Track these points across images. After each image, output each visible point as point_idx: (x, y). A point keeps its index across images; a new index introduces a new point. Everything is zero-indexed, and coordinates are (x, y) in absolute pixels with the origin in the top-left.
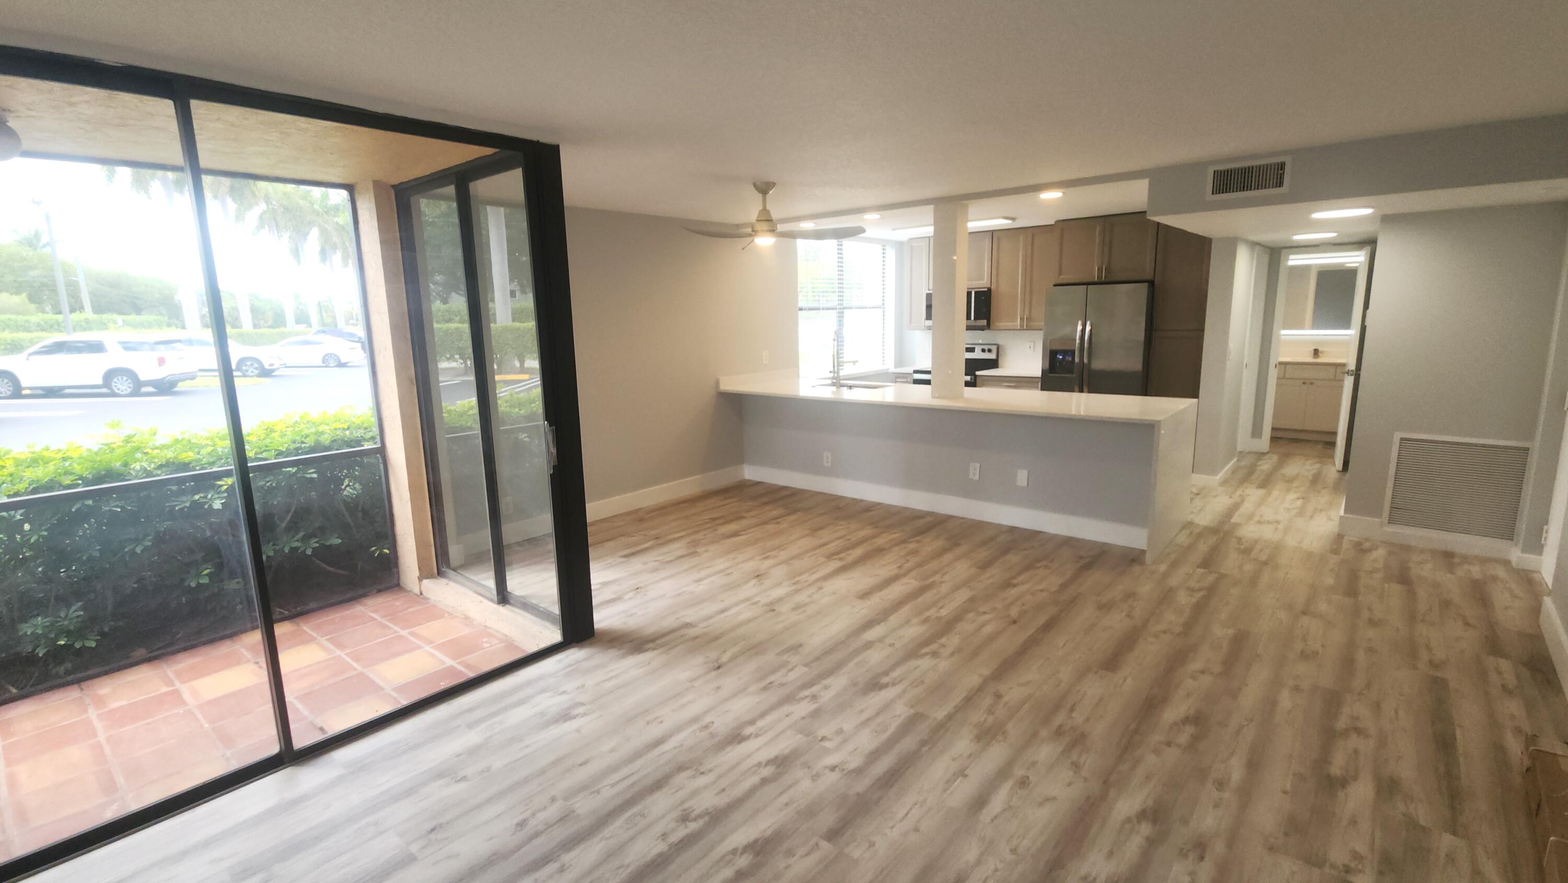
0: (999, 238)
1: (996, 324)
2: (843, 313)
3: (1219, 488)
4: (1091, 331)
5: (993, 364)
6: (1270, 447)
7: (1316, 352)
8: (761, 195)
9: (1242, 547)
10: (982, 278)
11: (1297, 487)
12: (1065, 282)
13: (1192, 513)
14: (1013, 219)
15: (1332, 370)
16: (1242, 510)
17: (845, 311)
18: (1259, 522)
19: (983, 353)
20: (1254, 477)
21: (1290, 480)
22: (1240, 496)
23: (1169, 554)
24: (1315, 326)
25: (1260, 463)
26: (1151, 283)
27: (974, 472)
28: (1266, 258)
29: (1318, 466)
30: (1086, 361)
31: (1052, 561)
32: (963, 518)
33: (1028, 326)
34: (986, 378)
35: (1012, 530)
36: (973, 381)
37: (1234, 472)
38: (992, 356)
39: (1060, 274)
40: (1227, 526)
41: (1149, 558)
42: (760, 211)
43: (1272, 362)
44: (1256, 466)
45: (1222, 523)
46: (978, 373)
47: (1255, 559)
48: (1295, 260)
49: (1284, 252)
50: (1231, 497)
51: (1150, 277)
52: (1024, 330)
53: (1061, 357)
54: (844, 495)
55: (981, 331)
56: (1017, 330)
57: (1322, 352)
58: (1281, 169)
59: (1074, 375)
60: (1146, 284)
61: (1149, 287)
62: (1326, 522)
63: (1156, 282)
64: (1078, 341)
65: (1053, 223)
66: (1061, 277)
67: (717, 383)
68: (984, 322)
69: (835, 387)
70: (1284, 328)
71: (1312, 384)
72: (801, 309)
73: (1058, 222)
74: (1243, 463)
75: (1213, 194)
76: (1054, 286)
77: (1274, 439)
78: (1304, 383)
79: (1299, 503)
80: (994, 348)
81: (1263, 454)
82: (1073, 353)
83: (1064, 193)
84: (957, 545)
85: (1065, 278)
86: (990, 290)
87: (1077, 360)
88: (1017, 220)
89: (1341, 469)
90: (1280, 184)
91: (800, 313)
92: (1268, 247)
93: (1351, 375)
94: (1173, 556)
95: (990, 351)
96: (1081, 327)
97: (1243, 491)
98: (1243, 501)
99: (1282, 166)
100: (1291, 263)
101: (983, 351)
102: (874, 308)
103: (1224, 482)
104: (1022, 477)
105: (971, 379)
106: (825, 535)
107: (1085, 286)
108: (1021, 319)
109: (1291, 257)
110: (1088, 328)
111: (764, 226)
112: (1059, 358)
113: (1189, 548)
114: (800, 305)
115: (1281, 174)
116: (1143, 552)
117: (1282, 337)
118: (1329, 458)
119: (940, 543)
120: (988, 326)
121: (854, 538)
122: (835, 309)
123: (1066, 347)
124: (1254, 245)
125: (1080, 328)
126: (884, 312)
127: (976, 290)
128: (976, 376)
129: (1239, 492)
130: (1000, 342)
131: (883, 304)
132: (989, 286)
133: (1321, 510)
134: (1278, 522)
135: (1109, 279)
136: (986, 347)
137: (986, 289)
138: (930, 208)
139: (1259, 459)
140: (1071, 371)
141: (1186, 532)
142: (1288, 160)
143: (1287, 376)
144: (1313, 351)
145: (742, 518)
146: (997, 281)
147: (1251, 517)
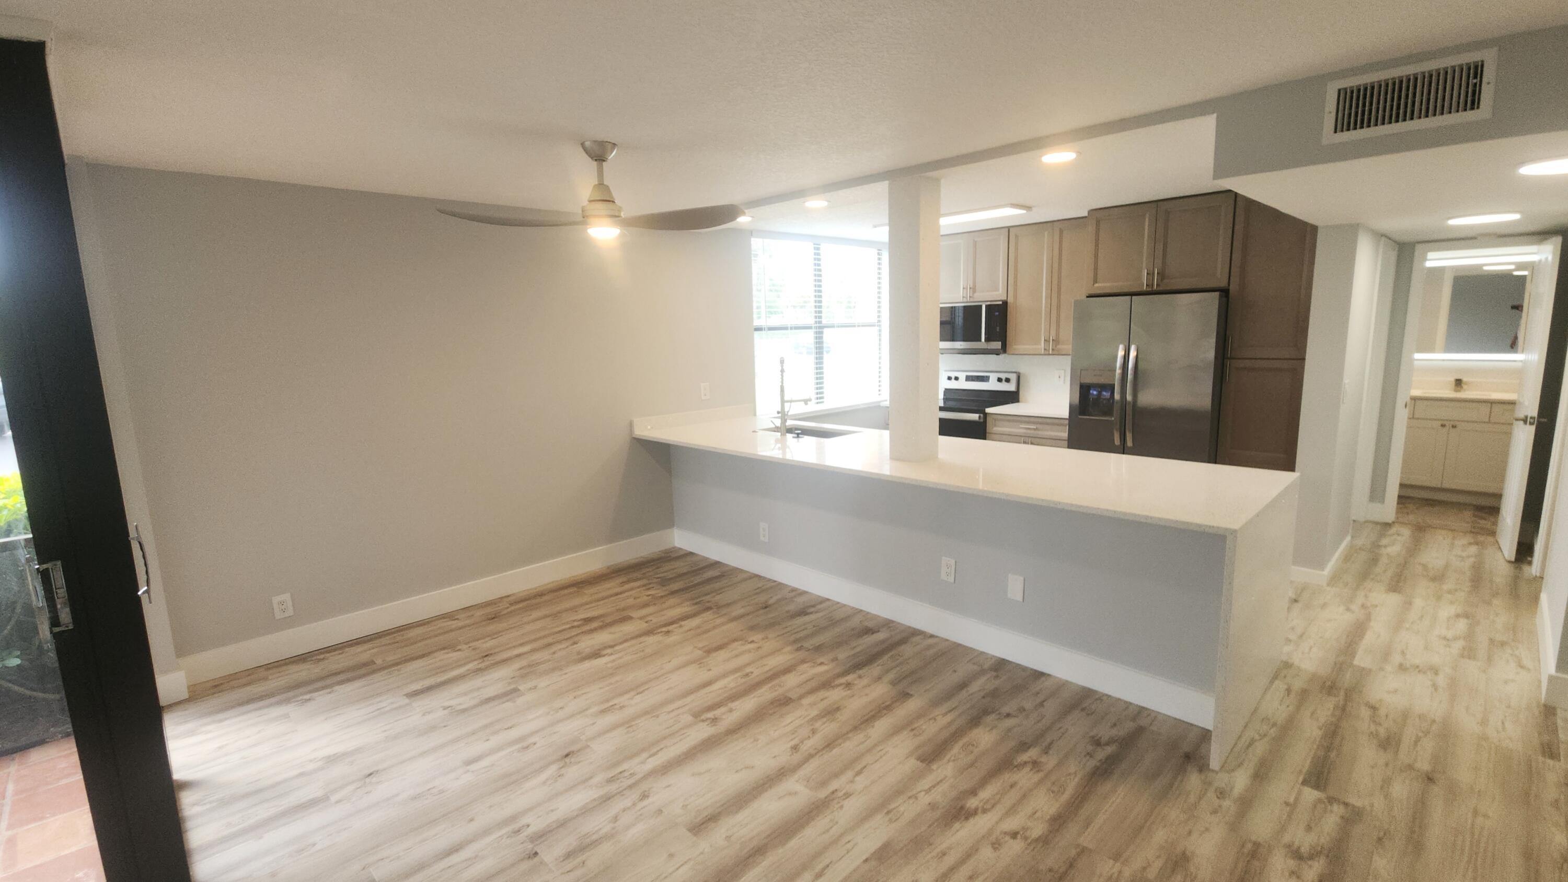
0: (1017, 236)
1: (1014, 346)
2: (822, 333)
3: (1329, 589)
4: (1137, 357)
5: (1012, 397)
6: (1397, 513)
7: (1459, 383)
8: (594, 164)
9: (1382, 731)
10: (997, 289)
11: (1449, 592)
12: (1098, 292)
13: (1288, 641)
14: (1028, 208)
15: (1485, 409)
16: (1369, 638)
17: (825, 330)
18: (1402, 668)
19: (999, 383)
20: (1378, 569)
21: (1438, 578)
22: (1363, 606)
23: (1252, 743)
24: (1448, 349)
25: (1384, 541)
26: (1224, 292)
27: (947, 569)
28: (1393, 256)
29: (1473, 549)
30: (1129, 398)
31: (1046, 751)
32: (932, 636)
33: (1054, 349)
34: (999, 417)
35: (1001, 665)
36: (982, 420)
37: (1347, 558)
38: (1011, 387)
39: (1095, 281)
40: (1348, 676)
41: (1216, 756)
42: (595, 186)
43: (1402, 399)
44: (1379, 546)
45: (1339, 668)
46: (988, 410)
47: (1410, 767)
48: (1436, 259)
49: (1419, 248)
50: (1348, 609)
51: (1223, 284)
52: (1049, 354)
53: (1095, 393)
54: (783, 582)
55: (995, 356)
56: (1041, 355)
57: (1466, 383)
58: (1475, 77)
59: (1113, 419)
60: (1217, 294)
61: (1221, 297)
62: (1518, 673)
63: (1233, 288)
64: (1118, 371)
65: (1086, 214)
66: (1096, 285)
67: (631, 425)
68: (997, 345)
69: (779, 434)
70: (1417, 352)
71: (1454, 427)
72: (758, 329)
73: (1092, 211)
74: (1359, 542)
75: (1335, 132)
76: (1087, 297)
77: (1403, 500)
78: (1443, 426)
79: (1462, 625)
80: (1013, 377)
81: (1387, 525)
82: (1111, 388)
83: (1079, 153)
84: (905, 696)
85: (1101, 287)
86: (1005, 303)
87: (1117, 396)
88: (1033, 208)
89: (1513, 559)
90: (1474, 104)
91: (756, 334)
92: (1395, 242)
93: (1531, 424)
94: (1260, 748)
95: (1008, 380)
96: (1123, 353)
97: (1366, 596)
98: (1368, 617)
99: (1477, 70)
100: (1429, 264)
101: (1000, 380)
102: (863, 326)
103: (1334, 579)
104: (1015, 587)
105: (980, 417)
106: (720, 662)
107: (1128, 298)
108: (1045, 340)
109: (1430, 255)
110: (1133, 354)
111: (601, 208)
112: (1093, 394)
113: (1287, 728)
114: (757, 323)
115: (1476, 84)
116: (1205, 735)
117: (1416, 362)
118: (1488, 534)
119: (880, 691)
120: (1004, 349)
121: (757, 672)
122: (810, 328)
123: (1102, 380)
124: (1381, 236)
125: (1121, 353)
126: (880, 331)
127: (989, 303)
128: (985, 415)
129: (1360, 600)
130: (1022, 370)
131: (879, 321)
132: (1006, 299)
133: (1503, 644)
134: (1436, 671)
135: (1161, 288)
136: (1003, 376)
137: (1001, 303)
138: (883, 187)
139: (1382, 535)
140: (1109, 412)
141: (1280, 685)
142: (1489, 57)
143: (1416, 416)
144: (1454, 383)
145: (629, 618)
146: (1015, 290)
147: (1386, 655)
